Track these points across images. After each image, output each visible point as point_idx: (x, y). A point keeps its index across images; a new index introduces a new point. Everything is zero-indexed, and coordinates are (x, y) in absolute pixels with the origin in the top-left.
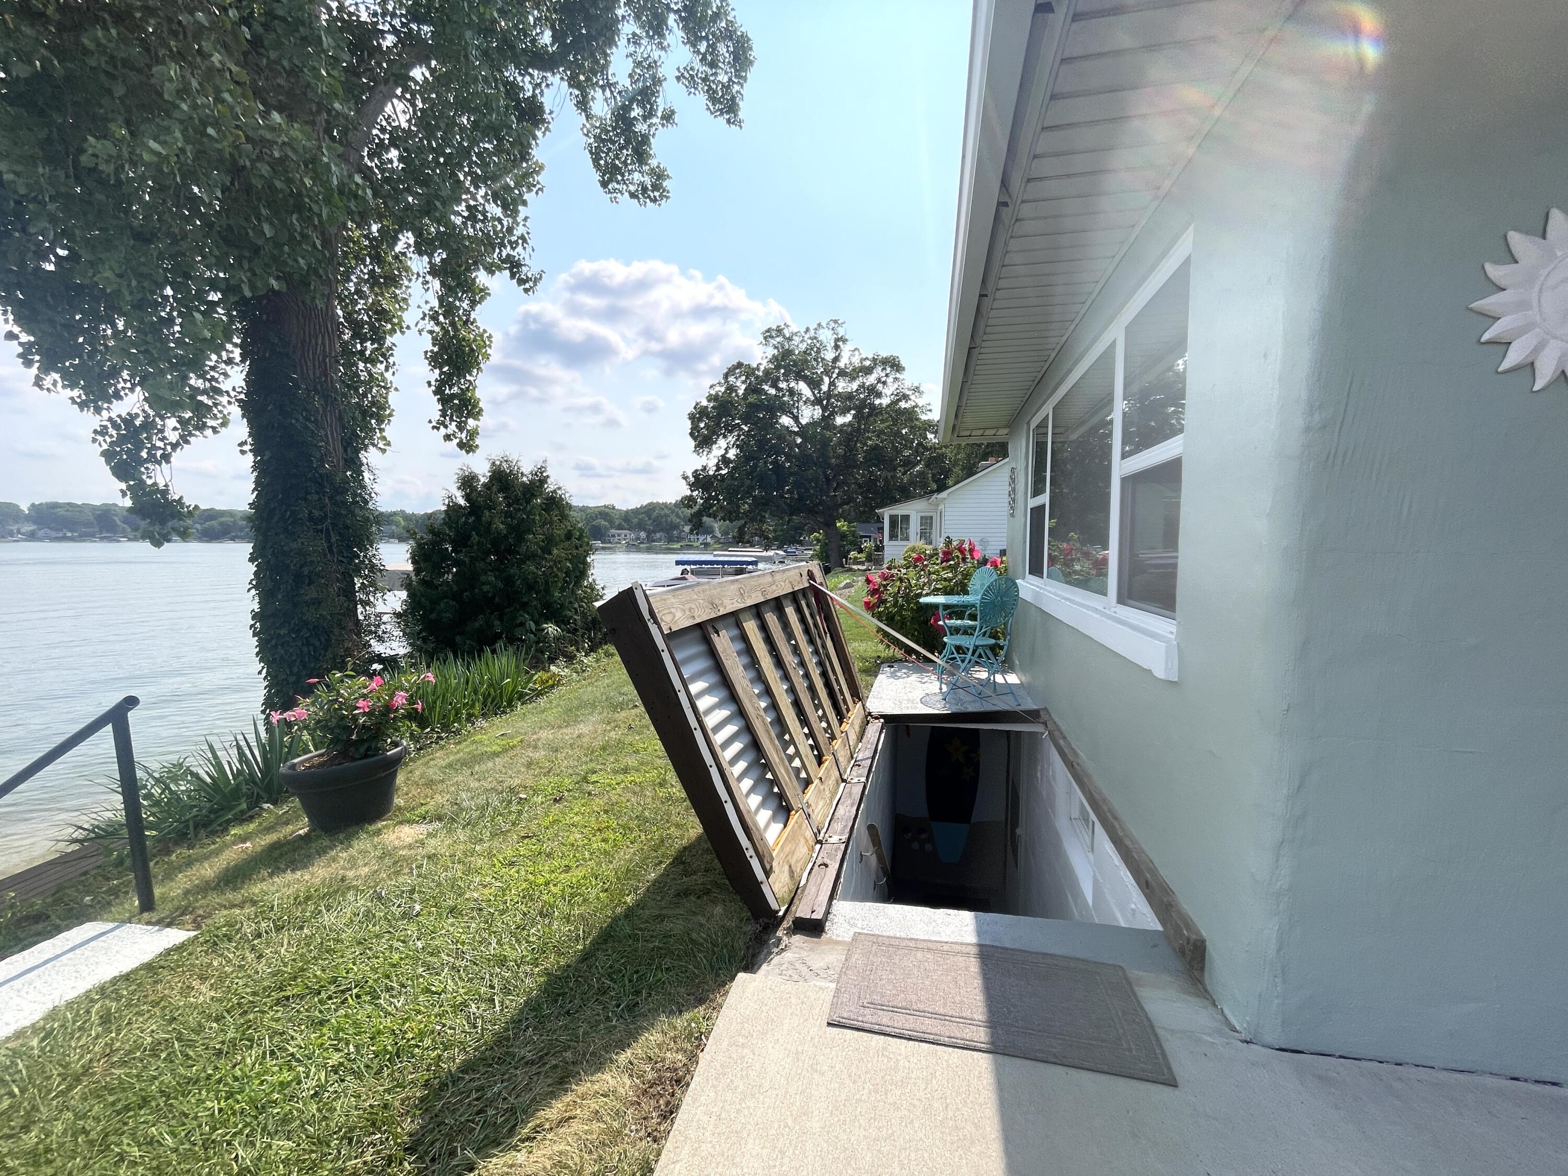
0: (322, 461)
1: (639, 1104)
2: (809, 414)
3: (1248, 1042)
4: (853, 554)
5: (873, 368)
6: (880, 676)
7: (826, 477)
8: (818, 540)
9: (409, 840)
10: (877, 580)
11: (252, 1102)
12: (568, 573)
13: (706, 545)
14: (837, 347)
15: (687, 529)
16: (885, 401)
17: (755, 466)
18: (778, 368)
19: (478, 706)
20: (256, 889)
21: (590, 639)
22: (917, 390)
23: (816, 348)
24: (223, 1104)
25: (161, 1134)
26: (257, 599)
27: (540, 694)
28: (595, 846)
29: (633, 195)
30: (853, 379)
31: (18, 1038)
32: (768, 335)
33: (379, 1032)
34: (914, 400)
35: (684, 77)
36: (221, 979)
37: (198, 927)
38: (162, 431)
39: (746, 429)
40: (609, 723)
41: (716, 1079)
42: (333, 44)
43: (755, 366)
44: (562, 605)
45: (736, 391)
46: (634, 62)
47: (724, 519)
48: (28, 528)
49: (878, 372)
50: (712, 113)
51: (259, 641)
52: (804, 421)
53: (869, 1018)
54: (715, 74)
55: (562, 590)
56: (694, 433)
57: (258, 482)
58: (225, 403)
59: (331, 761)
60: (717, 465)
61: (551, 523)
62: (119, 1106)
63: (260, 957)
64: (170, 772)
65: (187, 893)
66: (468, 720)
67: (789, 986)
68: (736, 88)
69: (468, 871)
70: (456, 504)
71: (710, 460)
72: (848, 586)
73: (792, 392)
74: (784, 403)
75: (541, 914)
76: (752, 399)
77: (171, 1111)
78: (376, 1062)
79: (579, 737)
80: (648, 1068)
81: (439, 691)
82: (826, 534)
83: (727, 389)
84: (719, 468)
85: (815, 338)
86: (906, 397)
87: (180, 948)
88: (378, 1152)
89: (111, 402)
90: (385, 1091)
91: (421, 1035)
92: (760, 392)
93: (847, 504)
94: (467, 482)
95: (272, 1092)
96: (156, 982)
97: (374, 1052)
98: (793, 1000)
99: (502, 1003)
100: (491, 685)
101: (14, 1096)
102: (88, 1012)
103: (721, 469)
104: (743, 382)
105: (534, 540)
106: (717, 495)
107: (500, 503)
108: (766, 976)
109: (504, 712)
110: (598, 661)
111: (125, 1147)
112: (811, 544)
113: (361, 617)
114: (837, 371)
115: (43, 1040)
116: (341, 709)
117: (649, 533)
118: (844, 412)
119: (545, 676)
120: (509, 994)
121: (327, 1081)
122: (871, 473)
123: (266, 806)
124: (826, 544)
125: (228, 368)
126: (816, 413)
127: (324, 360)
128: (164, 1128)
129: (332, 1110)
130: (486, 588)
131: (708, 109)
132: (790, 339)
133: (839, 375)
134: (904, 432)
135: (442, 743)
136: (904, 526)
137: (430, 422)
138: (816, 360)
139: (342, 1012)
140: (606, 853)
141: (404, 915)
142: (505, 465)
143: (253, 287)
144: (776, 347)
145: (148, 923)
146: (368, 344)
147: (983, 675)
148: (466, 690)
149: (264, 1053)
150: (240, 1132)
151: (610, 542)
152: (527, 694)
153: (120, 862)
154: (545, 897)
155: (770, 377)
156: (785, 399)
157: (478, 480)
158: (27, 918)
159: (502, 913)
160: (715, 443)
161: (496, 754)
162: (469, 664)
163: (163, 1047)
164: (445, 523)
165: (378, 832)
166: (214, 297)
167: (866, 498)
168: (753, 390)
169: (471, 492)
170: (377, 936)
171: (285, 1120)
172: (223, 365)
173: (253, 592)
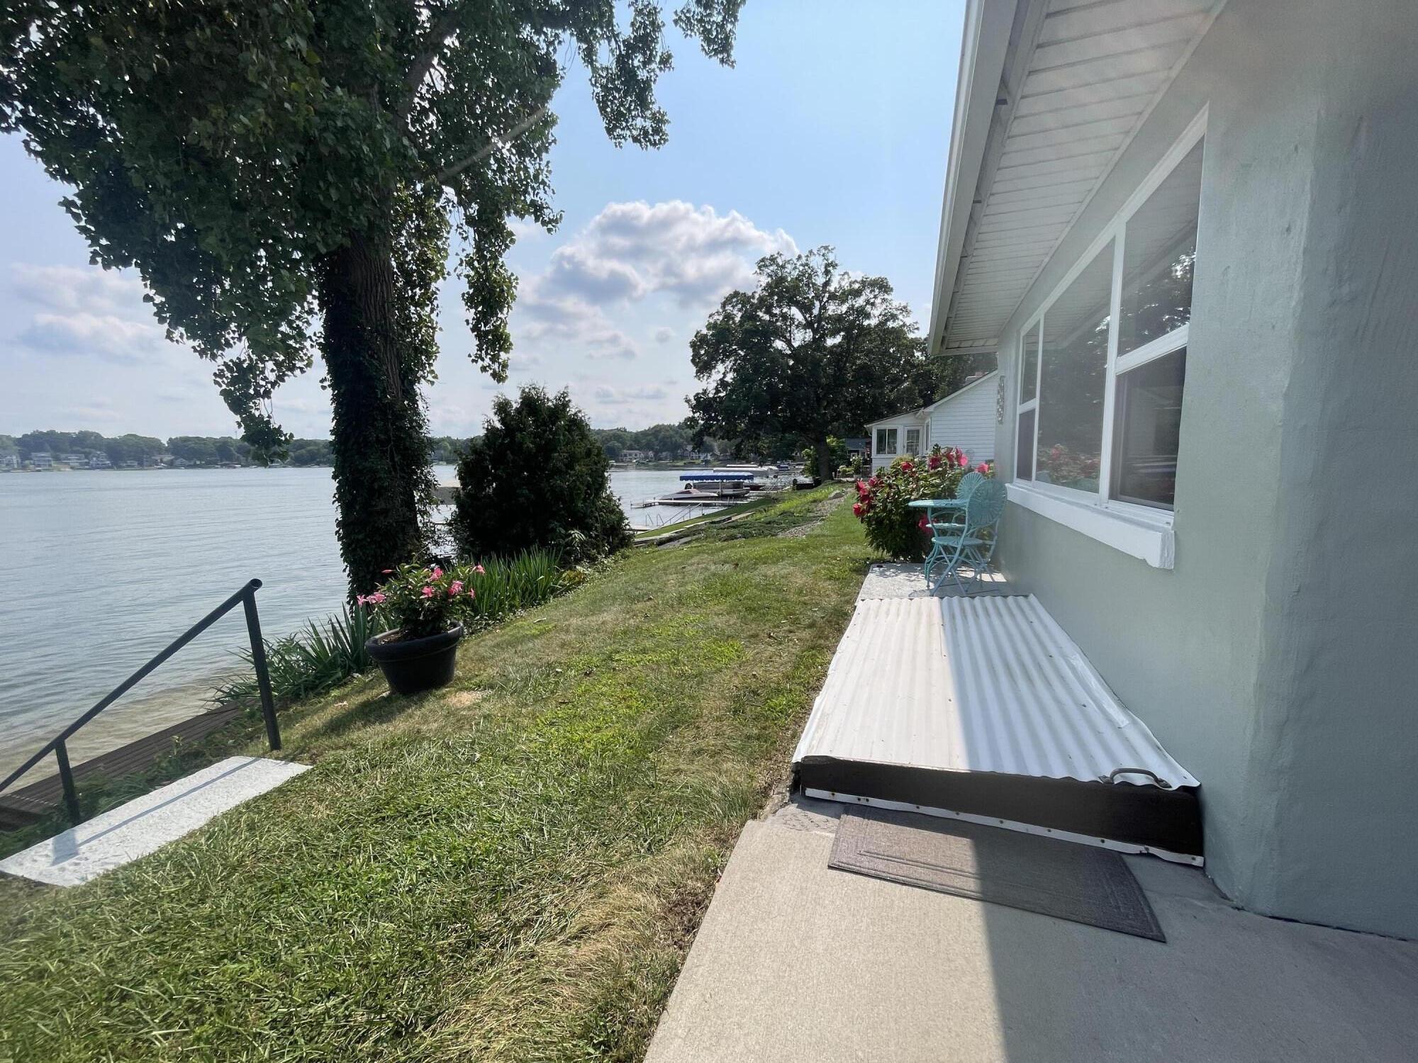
0: (384, 392)
1: (666, 919)
2: (800, 337)
3: (1239, 909)
4: (842, 468)
5: (862, 291)
6: (870, 575)
7: (817, 395)
8: (809, 456)
9: (468, 703)
10: (867, 486)
11: (363, 893)
12: (589, 487)
13: (707, 462)
14: (827, 272)
15: (690, 448)
16: (873, 322)
17: (751, 388)
18: (771, 295)
19: (518, 599)
20: (354, 736)
21: (609, 543)
22: (904, 309)
23: (806, 275)
24: (341, 893)
25: (297, 912)
26: (340, 511)
27: (568, 589)
28: (620, 711)
29: (636, 140)
30: (843, 302)
31: (191, 837)
32: (763, 264)
33: (455, 848)
34: (903, 319)
35: (682, 20)
36: (333, 802)
37: (313, 763)
38: (262, 372)
39: (742, 354)
40: (628, 613)
41: (731, 904)
42: (382, 22)
43: (750, 294)
44: (585, 514)
45: (733, 319)
46: (636, 10)
47: (722, 438)
48: (167, 458)
49: (867, 294)
50: (707, 54)
51: (343, 544)
52: (796, 344)
53: (866, 864)
54: (710, 15)
55: (585, 500)
56: (695, 360)
57: (336, 412)
58: (309, 347)
59: (405, 637)
60: (716, 388)
61: (573, 442)
62: (266, 890)
63: (361, 787)
64: (285, 645)
65: (304, 737)
66: (510, 610)
67: (793, 833)
68: (729, 27)
69: (517, 728)
70: (493, 428)
71: (709, 384)
72: (837, 496)
73: (785, 317)
74: (777, 328)
75: (578, 764)
76: (747, 326)
77: (303, 896)
78: (453, 869)
79: (603, 623)
80: (673, 891)
81: (486, 586)
82: (817, 450)
83: (725, 317)
84: (717, 391)
85: (807, 265)
86: (894, 317)
87: (301, 777)
88: (460, 937)
89: (223, 350)
90: (462, 891)
91: (488, 852)
92: (756, 318)
93: (837, 421)
94: (502, 408)
95: (377, 886)
96: (286, 801)
97: (452, 862)
98: (797, 845)
99: (549, 833)
100: (528, 581)
101: (192, 877)
102: (238, 821)
103: (720, 392)
104: (740, 310)
105: (559, 457)
106: (716, 416)
107: (530, 425)
108: (772, 823)
109: (539, 604)
110: (616, 562)
111: (272, 919)
112: (802, 459)
113: (420, 525)
114: (827, 295)
115: (208, 840)
116: (410, 594)
117: (656, 453)
118: (834, 333)
119: (573, 574)
120: (555, 826)
121: (417, 881)
122: (859, 391)
123: (356, 675)
124: (817, 459)
125: (309, 317)
126: (807, 336)
127: (383, 306)
128: (299, 908)
129: (423, 903)
130: (522, 500)
131: (704, 49)
132: (783, 267)
133: (829, 298)
134: (891, 350)
135: (490, 628)
136: (892, 440)
137: (470, 356)
138: (807, 285)
139: (425, 831)
140: (630, 717)
141: (468, 761)
142: (533, 392)
143: (326, 245)
144: (770, 276)
145: (277, 758)
146: (417, 290)
147: (970, 574)
148: (508, 584)
149: (369, 858)
150: (355, 914)
151: (623, 461)
152: (558, 589)
153: (251, 716)
154: (581, 751)
155: (764, 304)
156: (779, 324)
157: (511, 406)
158: (189, 754)
159: (546, 762)
160: (714, 367)
161: (535, 637)
162: (509, 562)
163: (294, 849)
164: (485, 444)
165: (444, 696)
166: (297, 255)
167: (854, 415)
168: (749, 316)
169: (506, 415)
170: (448, 776)
171: (389, 907)
172: (305, 315)
173: (337, 504)
